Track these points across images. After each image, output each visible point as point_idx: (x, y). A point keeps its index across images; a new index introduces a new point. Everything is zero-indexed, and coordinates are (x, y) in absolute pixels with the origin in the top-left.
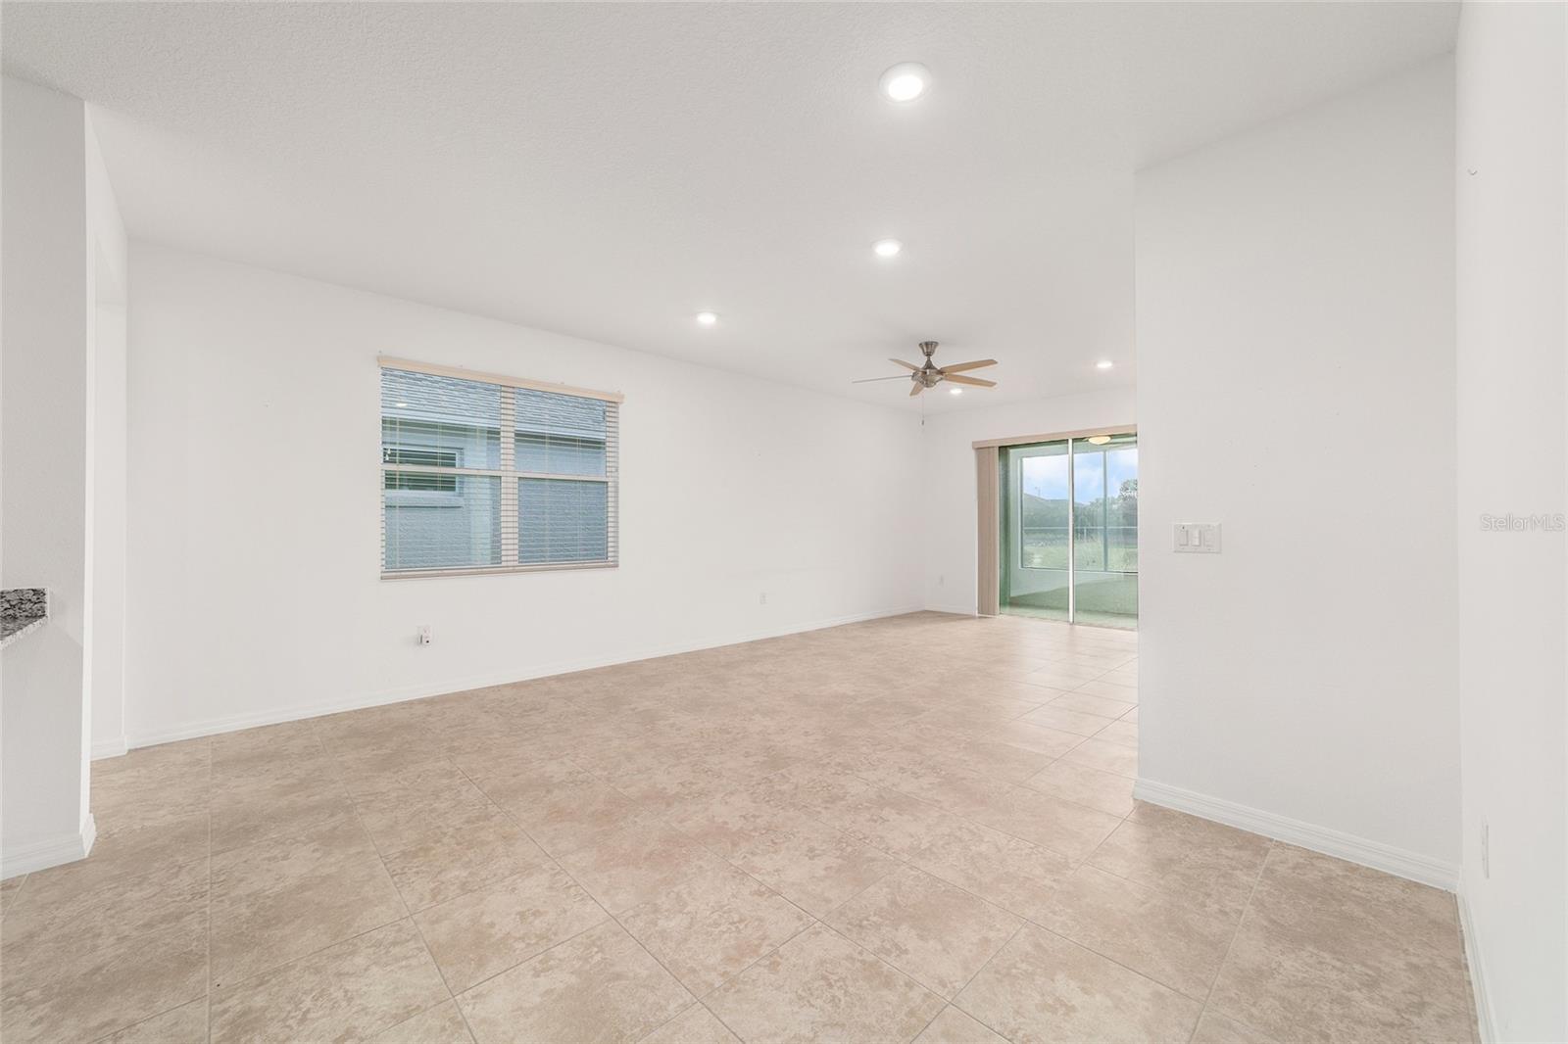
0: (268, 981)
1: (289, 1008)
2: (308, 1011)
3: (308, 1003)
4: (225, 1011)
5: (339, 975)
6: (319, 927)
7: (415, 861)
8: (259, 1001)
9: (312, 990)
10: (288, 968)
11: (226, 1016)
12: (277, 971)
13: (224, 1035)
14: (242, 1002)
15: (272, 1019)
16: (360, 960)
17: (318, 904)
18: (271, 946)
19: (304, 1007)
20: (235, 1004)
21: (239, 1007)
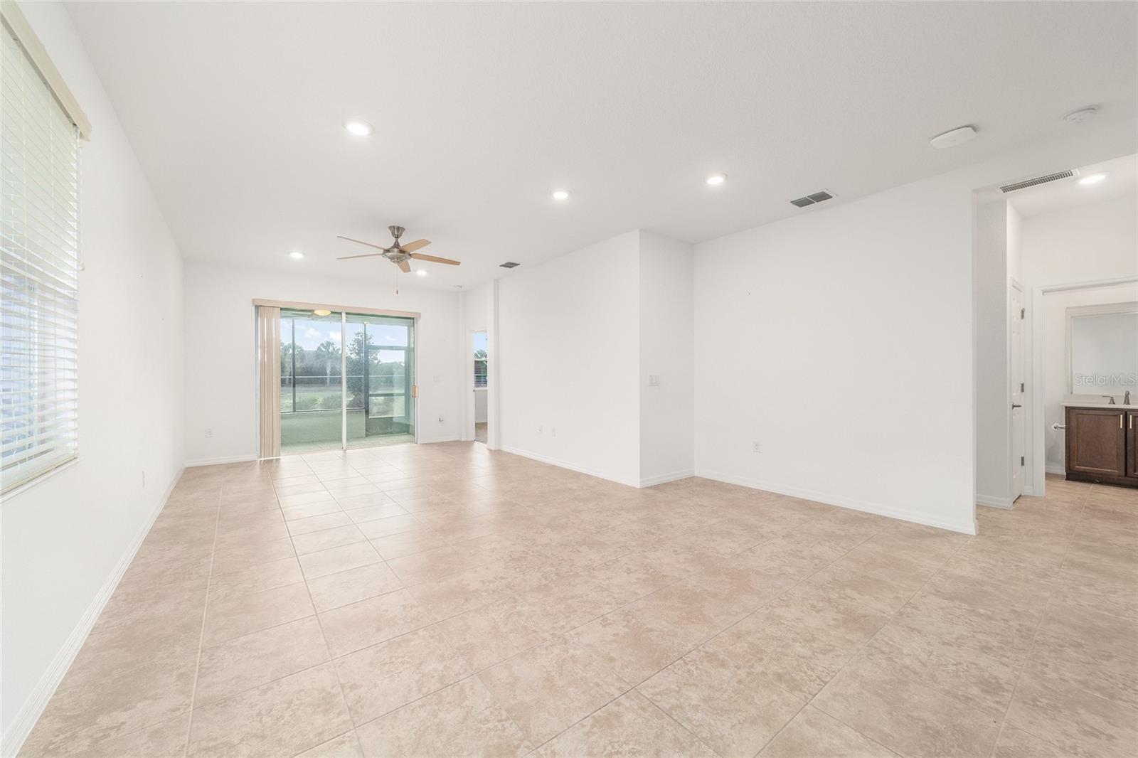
0: (963, 696)
1: (962, 674)
2: (953, 665)
3: (951, 668)
4: (997, 702)
5: (924, 665)
6: (906, 697)
7: (798, 678)
8: (975, 691)
9: (944, 671)
10: (947, 693)
11: (998, 699)
12: (955, 696)
13: (1003, 692)
14: (985, 699)
15: (973, 676)
16: (907, 661)
17: (891, 714)
18: (946, 715)
19: (954, 668)
20: (989, 702)
21: (988, 697)
